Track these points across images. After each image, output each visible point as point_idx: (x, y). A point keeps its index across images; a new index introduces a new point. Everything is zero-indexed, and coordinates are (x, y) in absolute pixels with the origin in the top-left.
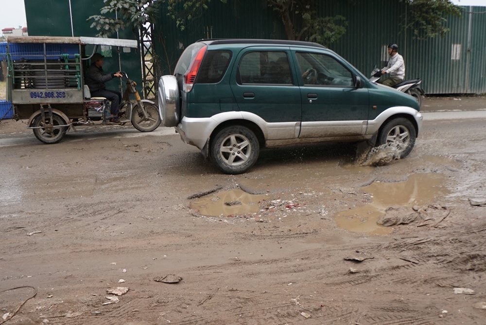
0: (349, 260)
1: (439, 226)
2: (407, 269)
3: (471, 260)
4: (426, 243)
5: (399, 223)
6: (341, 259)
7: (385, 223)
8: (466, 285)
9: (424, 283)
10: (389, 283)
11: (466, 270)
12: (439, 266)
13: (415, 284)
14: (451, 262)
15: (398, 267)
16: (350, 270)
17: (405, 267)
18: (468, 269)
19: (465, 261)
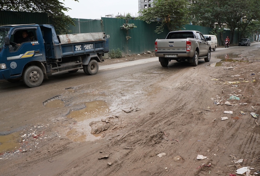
0: (102, 159)
1: (123, 127)
2: (132, 153)
3: (152, 139)
4: (126, 137)
5: (103, 130)
6: (97, 159)
7: (96, 132)
8: (160, 151)
9: (145, 158)
10: (131, 164)
11: (154, 144)
12: (142, 147)
13: (141, 159)
14: (145, 143)
15: (128, 154)
16: (108, 164)
17: (130, 153)
18: (154, 143)
19: (150, 140)
